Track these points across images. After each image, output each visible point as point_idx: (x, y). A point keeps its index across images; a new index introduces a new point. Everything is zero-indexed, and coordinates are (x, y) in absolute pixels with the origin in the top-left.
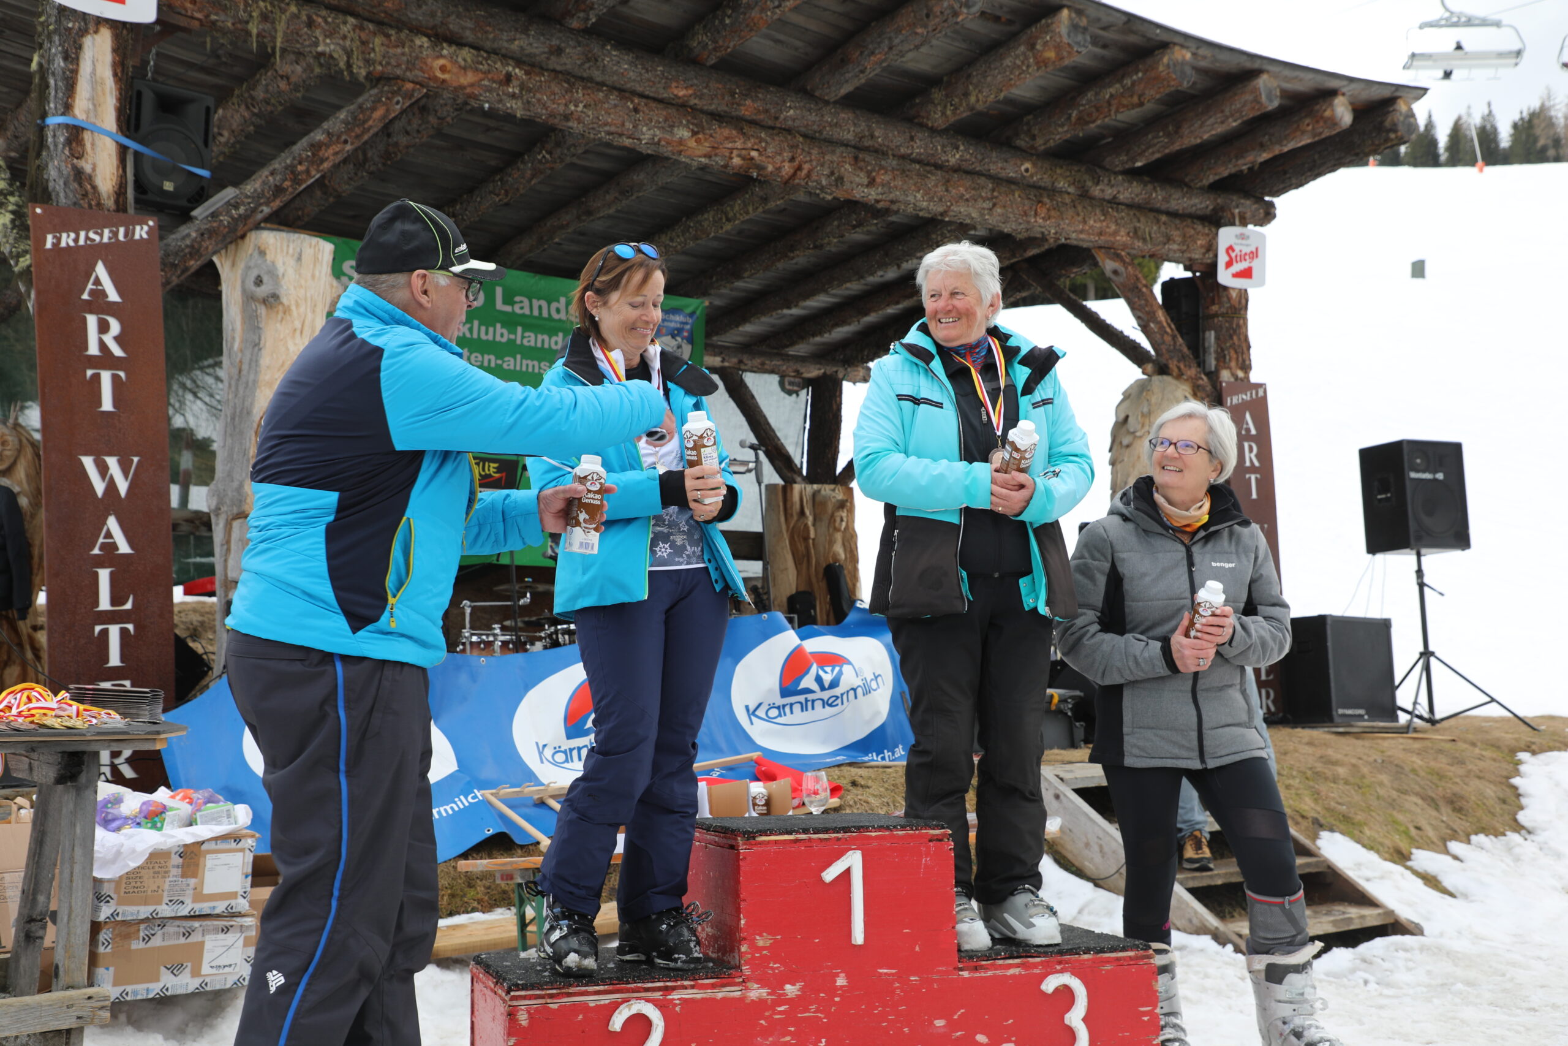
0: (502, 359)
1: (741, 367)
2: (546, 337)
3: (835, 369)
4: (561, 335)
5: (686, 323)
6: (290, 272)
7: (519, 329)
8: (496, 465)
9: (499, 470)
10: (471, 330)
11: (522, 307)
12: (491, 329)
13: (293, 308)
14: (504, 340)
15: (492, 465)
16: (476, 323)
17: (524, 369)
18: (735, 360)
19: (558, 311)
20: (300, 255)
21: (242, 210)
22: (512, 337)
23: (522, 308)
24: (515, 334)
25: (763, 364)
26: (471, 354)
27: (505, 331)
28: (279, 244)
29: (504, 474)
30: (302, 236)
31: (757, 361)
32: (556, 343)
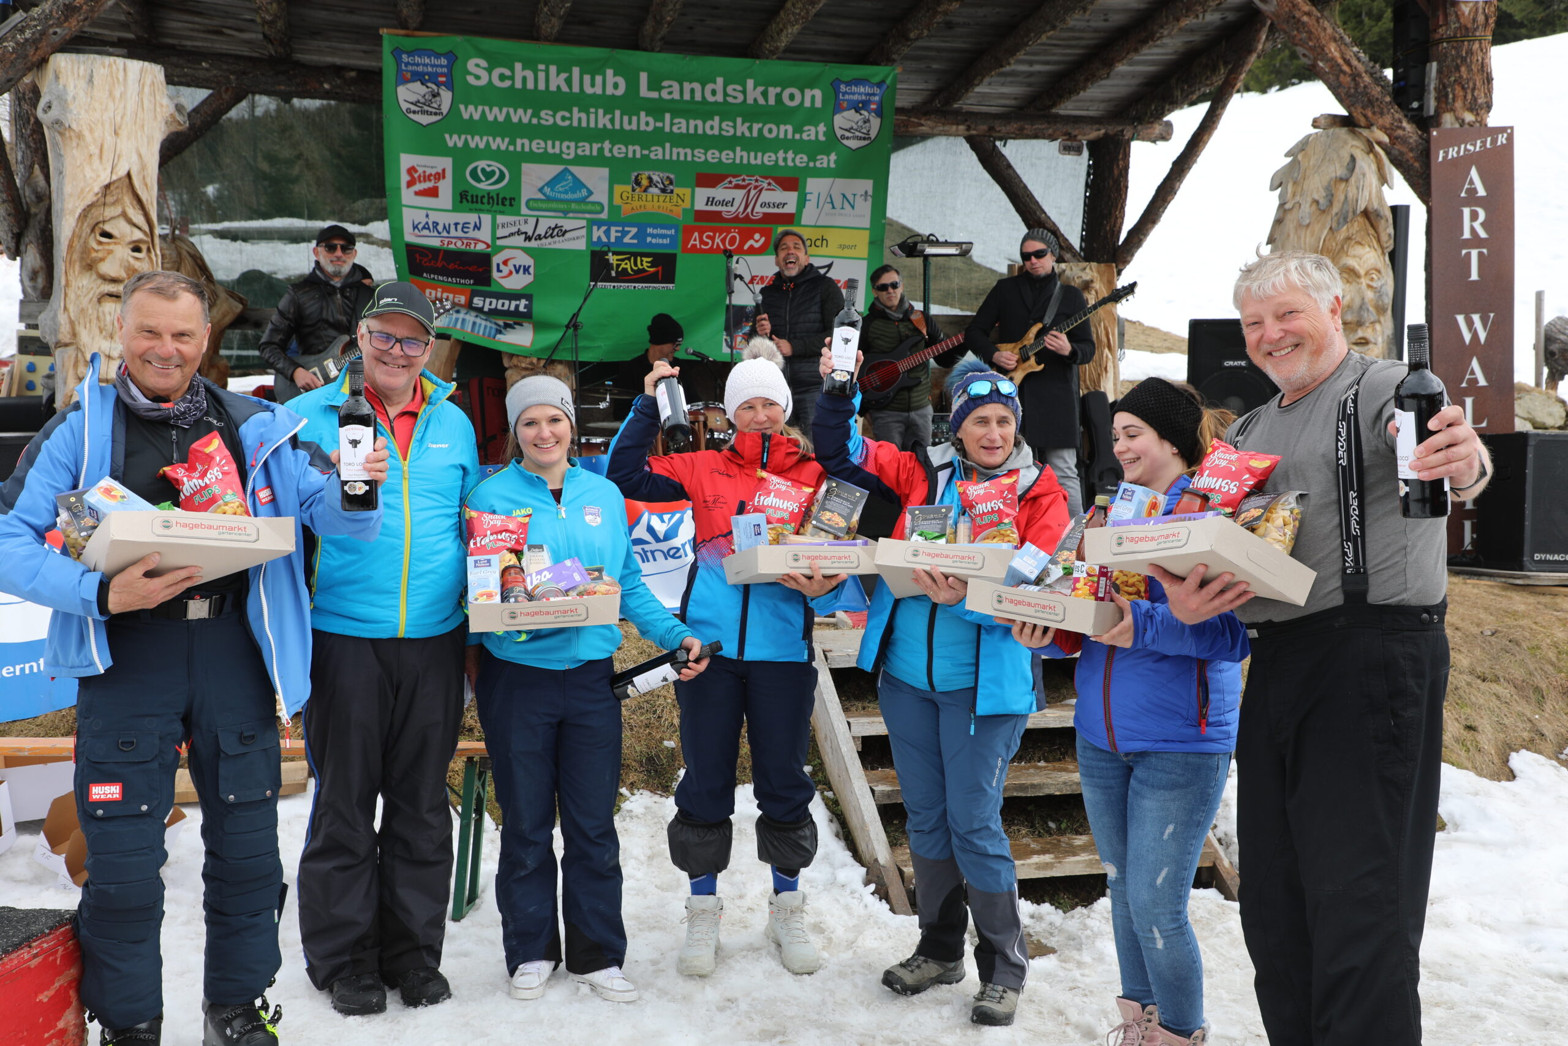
0: (648, 148)
1: (993, 135)
2: (699, 123)
3: (1120, 128)
4: (717, 119)
5: (874, 94)
6: (82, 94)
7: (668, 116)
8: (650, 259)
9: (653, 264)
10: (612, 121)
11: (671, 91)
12: (635, 119)
13: (86, 133)
14: (650, 128)
15: (645, 259)
16: (617, 113)
17: (675, 157)
18: (983, 128)
19: (714, 93)
20: (91, 76)
21: (28, 34)
22: (659, 124)
23: (670, 93)
24: (663, 121)
25: (1021, 129)
26: (613, 144)
27: (651, 120)
28: (70, 67)
29: (660, 268)
30: (92, 56)
31: (1014, 126)
32: (712, 128)
